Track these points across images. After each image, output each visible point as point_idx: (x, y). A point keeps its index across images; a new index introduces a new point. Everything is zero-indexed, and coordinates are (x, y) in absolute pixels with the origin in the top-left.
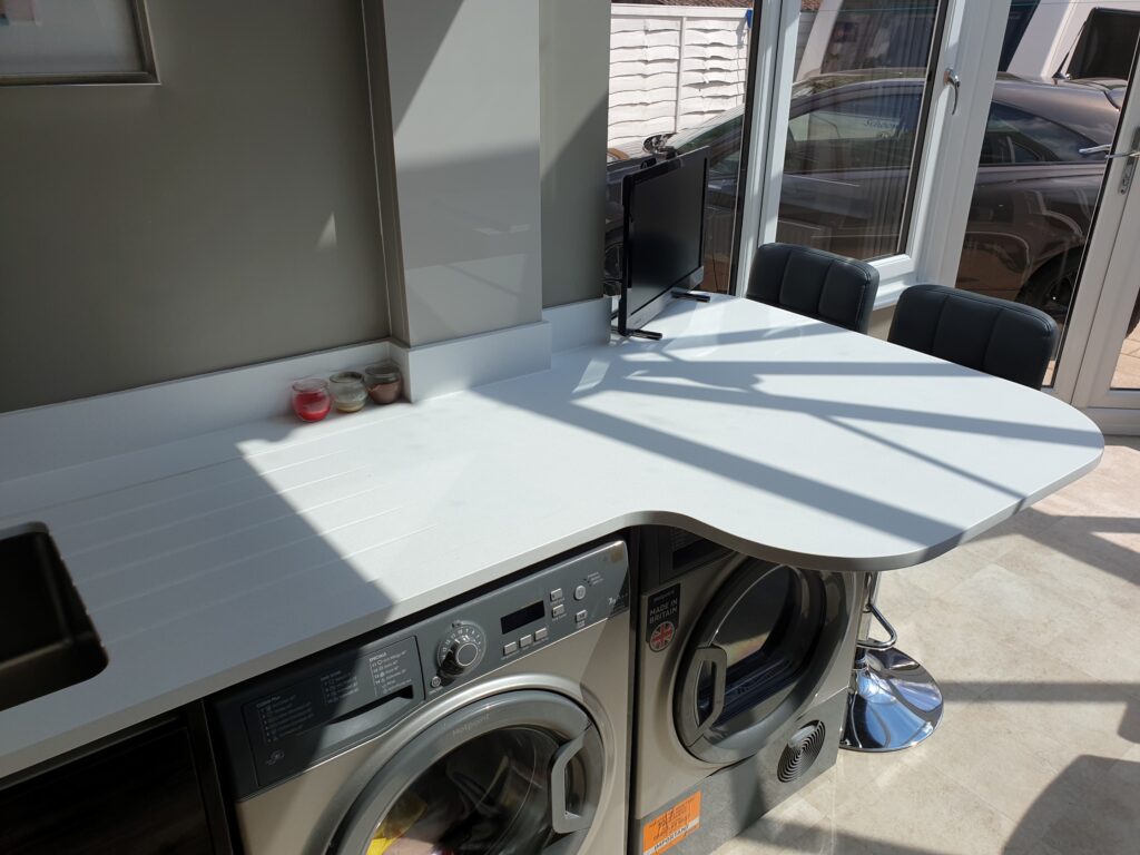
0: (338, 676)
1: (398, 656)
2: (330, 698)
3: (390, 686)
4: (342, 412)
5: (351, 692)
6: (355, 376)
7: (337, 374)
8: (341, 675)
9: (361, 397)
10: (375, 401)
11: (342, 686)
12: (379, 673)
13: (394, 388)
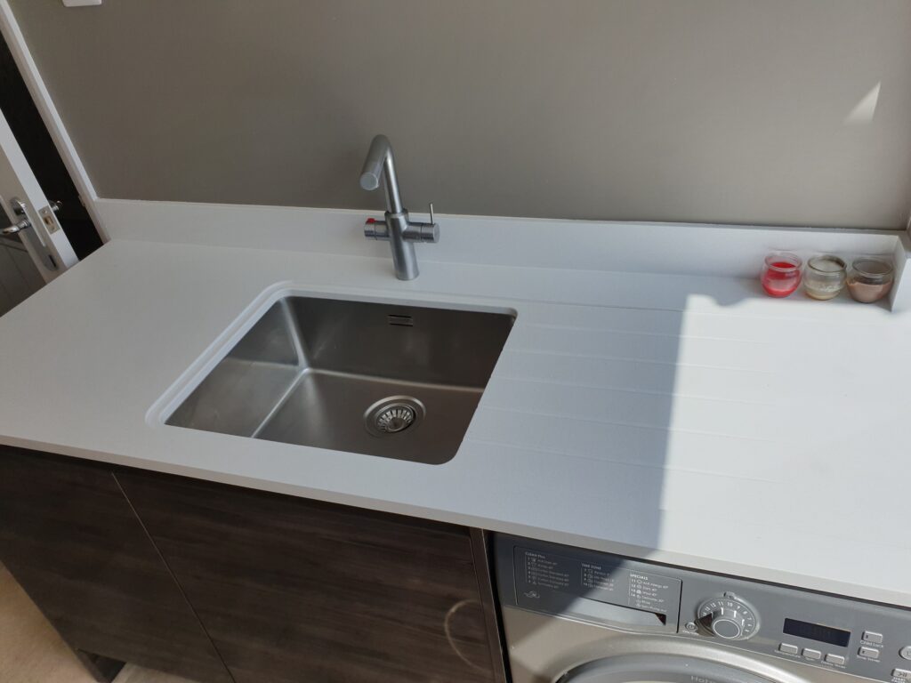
0: (597, 570)
1: (660, 587)
2: (586, 582)
3: (645, 605)
4: (808, 296)
5: (606, 589)
6: (839, 262)
7: (821, 255)
8: (601, 571)
9: (835, 288)
10: (849, 296)
11: (598, 580)
12: (636, 589)
13: (879, 289)
